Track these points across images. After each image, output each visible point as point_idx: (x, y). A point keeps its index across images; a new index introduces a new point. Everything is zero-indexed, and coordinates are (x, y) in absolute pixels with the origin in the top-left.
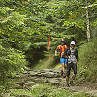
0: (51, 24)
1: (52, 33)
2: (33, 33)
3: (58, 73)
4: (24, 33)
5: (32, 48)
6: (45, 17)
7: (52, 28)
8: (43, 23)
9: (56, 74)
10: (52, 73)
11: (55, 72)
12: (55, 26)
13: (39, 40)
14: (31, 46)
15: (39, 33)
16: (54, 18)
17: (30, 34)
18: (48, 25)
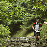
0: (25, 8)
2: (13, 14)
4: (8, 14)
8: (20, 7)
9: (28, 40)
10: (26, 40)
12: (27, 9)
13: (17, 18)
14: (12, 22)
15: (17, 14)
17: (12, 14)
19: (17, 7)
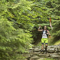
0: (51, 9)
1: (52, 16)
2: (36, 16)
3: (58, 49)
4: (29, 17)
5: (35, 29)
6: (46, 3)
7: (51, 12)
8: (44, 8)
10: (53, 49)
11: (55, 48)
12: (54, 10)
13: (41, 22)
14: (35, 27)
15: (41, 16)
16: (53, 4)
17: (34, 17)
18: (49, 10)
19: (42, 7)
